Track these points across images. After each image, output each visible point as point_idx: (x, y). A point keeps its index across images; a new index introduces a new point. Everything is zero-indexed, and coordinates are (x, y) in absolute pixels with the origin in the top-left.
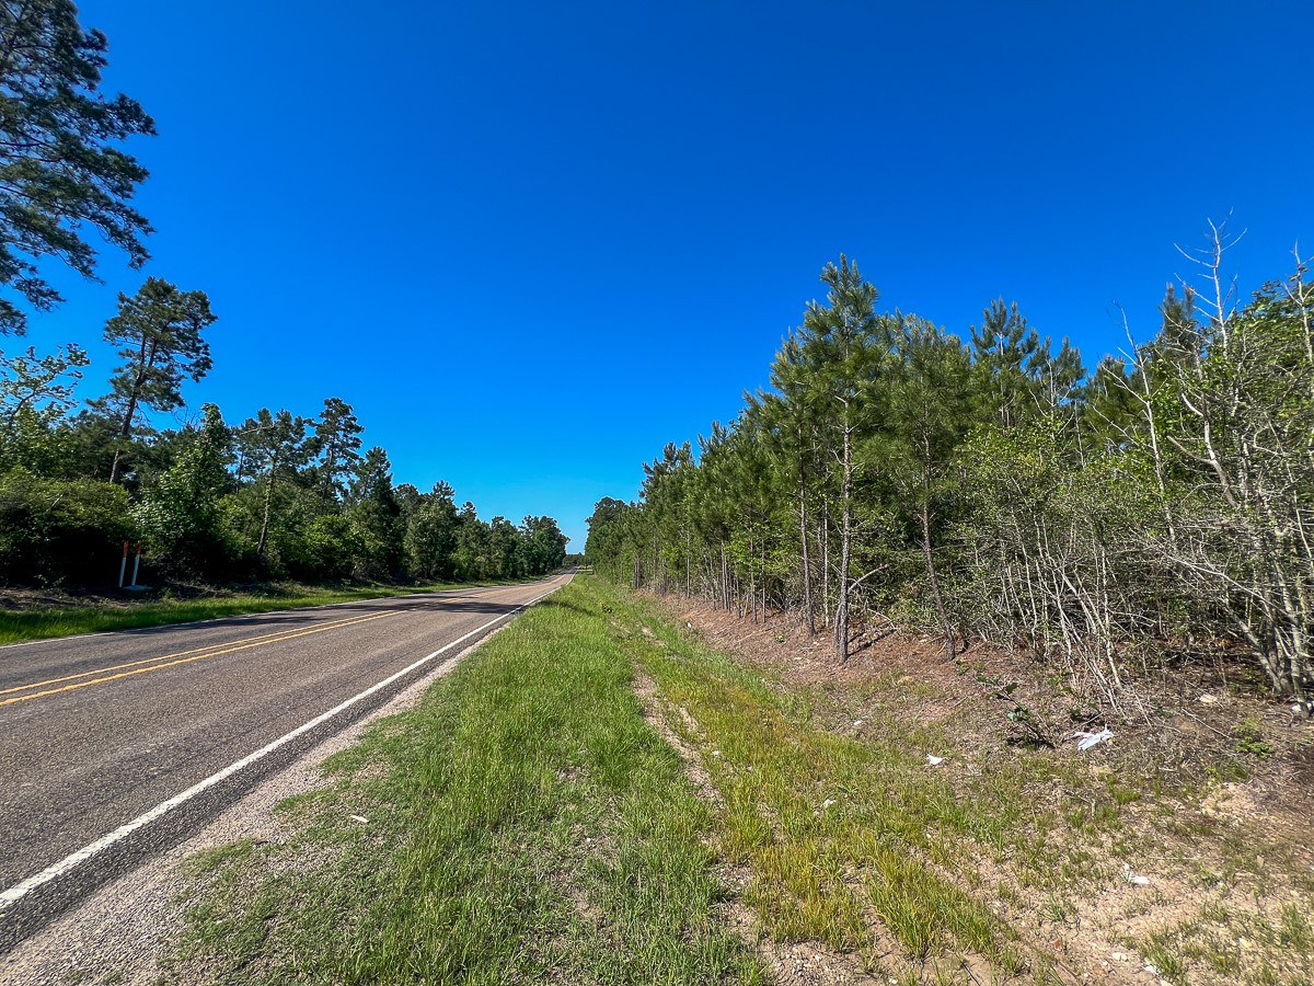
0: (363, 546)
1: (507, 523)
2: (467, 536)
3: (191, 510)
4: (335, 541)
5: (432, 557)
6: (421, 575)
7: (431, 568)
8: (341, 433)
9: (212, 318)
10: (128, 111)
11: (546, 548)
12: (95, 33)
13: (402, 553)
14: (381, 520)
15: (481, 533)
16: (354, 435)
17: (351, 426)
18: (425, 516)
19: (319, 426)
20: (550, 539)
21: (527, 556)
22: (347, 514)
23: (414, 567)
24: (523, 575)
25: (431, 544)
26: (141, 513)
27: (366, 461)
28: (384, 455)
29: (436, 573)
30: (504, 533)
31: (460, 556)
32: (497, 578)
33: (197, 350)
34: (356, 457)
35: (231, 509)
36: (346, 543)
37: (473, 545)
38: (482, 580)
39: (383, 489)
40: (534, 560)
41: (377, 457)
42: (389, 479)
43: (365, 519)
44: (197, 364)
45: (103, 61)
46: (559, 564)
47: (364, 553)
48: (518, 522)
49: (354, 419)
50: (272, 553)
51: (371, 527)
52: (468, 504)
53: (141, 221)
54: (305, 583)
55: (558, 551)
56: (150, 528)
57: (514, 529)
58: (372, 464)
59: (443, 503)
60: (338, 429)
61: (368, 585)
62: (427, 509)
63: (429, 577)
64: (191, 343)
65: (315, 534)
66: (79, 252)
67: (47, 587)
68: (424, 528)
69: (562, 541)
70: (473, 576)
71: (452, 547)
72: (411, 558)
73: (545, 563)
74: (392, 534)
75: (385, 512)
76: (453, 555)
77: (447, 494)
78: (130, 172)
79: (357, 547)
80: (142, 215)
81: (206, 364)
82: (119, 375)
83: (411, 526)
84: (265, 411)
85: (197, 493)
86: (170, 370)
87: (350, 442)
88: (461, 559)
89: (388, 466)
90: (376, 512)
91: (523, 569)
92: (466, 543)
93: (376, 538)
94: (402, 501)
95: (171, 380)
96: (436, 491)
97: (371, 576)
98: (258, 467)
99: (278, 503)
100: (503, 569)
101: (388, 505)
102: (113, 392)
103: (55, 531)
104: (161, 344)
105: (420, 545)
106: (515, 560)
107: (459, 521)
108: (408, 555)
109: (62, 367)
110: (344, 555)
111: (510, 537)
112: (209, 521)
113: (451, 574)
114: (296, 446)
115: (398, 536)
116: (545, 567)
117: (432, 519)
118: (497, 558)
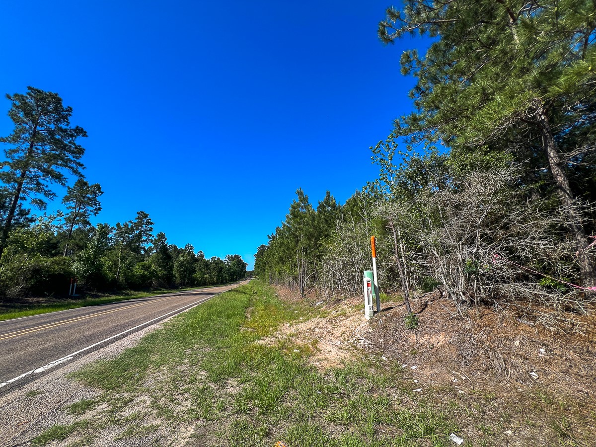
0: (157, 274)
1: (218, 259)
2: (200, 266)
3: (92, 263)
4: (146, 273)
5: (185, 276)
6: (181, 285)
7: (185, 281)
8: (144, 226)
9: (102, 193)
10: (80, 131)
11: (237, 269)
12: (69, 107)
13: (172, 276)
14: (163, 262)
15: (207, 265)
16: (150, 226)
17: (149, 222)
18: (182, 259)
19: (135, 223)
20: (238, 265)
21: (228, 273)
22: (148, 261)
23: (178, 281)
24: (226, 282)
25: (185, 271)
26: (76, 266)
27: (157, 238)
28: (164, 235)
29: (187, 283)
30: (217, 264)
31: (197, 275)
32: (214, 284)
33: (96, 204)
34: (151, 235)
35: (106, 261)
36: (150, 273)
37: (203, 270)
38: (207, 285)
39: (164, 250)
40: (231, 275)
41: (161, 236)
42: (166, 245)
43: (157, 262)
44: (96, 209)
45: (70, 115)
46: (243, 276)
47: (157, 277)
48: (224, 259)
49: (150, 219)
50: (122, 279)
51: (159, 266)
52: (200, 251)
53: (82, 165)
54: (135, 291)
55: (242, 270)
56: (78, 272)
57: (221, 262)
58: (159, 239)
59: (189, 253)
60: (143, 224)
61: (160, 290)
62: (182, 256)
63: (184, 285)
64: (93, 201)
65: (138, 270)
66: (58, 177)
67: (48, 296)
68: (181, 264)
69: (244, 265)
70: (203, 283)
71: (194, 271)
72: (176, 278)
73: (237, 276)
74: (168, 268)
75: (165, 259)
76: (194, 275)
77: (191, 249)
78: (80, 151)
79: (154, 274)
80: (82, 163)
81: (99, 209)
82: (67, 216)
83: (176, 264)
84: (119, 224)
85: (95, 258)
86: (85, 212)
87: (148, 229)
88: (198, 276)
89: (166, 239)
90: (161, 259)
91: (226, 279)
92: (200, 269)
93: (162, 270)
94: (171, 252)
95: (85, 216)
96: (186, 248)
97: (160, 286)
98: (110, 243)
99: (123, 258)
100: (217, 280)
101: (166, 254)
102: (65, 222)
103: (49, 276)
104: (81, 203)
105: (180, 272)
106: (222, 276)
107: (196, 260)
108: (175, 276)
109: (55, 218)
110: (149, 278)
111: (220, 265)
112: (99, 267)
113: (194, 283)
114: (130, 236)
115: (171, 268)
116: (236, 278)
117: (185, 260)
118: (214, 275)
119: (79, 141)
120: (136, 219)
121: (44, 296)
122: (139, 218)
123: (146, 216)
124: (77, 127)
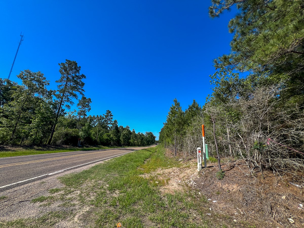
0: (113, 139)
1: (142, 133)
2: (133, 137)
3: (87, 133)
4: (108, 138)
5: (126, 141)
6: (124, 145)
7: (125, 143)
8: (109, 117)
9: (91, 102)
10: (83, 76)
11: (150, 139)
12: (80, 67)
13: (120, 140)
14: (116, 134)
15: (136, 136)
16: (111, 117)
17: (111, 115)
18: (124, 133)
19: (105, 115)
20: (151, 137)
21: (146, 141)
22: (110, 132)
23: (122, 143)
24: (145, 145)
25: (125, 138)
26: (81, 133)
27: (114, 122)
28: (117, 121)
29: (126, 144)
30: (141, 136)
31: (131, 141)
32: (139, 146)
33: (89, 107)
34: (112, 121)
35: (92, 132)
36: (110, 138)
37: (134, 138)
38: (136, 146)
39: (117, 128)
40: (148, 142)
41: (115, 122)
42: (118, 126)
43: (113, 133)
44: (89, 109)
45: (80, 70)
46: (154, 143)
47: (113, 140)
48: (144, 134)
49: (112, 114)
50: (98, 140)
51: (114, 135)
52: (133, 129)
53: (83, 90)
54: (103, 146)
55: (153, 140)
56: (82, 136)
57: (143, 135)
58: (115, 123)
59: (128, 130)
60: (109, 116)
61: (114, 146)
62: (125, 131)
63: (125, 145)
64: (88, 106)
65: (105, 137)
66: (75, 95)
68: (124, 135)
69: (154, 137)
70: (134, 145)
71: (130, 139)
72: (122, 141)
73: (150, 142)
74: (118, 136)
75: (117, 132)
76: (130, 141)
77: (128, 128)
78: (83, 84)
79: (111, 139)
80: (84, 89)
81: (90, 109)
82: (79, 112)
83: (122, 135)
84: (98, 115)
85: (88, 130)
86: (85, 110)
87: (111, 118)
88: (132, 141)
89: (117, 123)
90: (115, 132)
91: (145, 144)
92: (133, 138)
93: (115, 137)
94: (120, 129)
95: (85, 112)
96: (126, 128)
97: (114, 145)
98: (95, 124)
99: (99, 131)
100: (141, 144)
101: (117, 130)
102: (78, 115)
103: (71, 137)
104: (84, 106)
105: (123, 138)
106: (143, 142)
107: (131, 133)
108: (121, 141)
109: (73, 113)
110: (110, 141)
111: (142, 137)
112: (90, 134)
113: (129, 144)
114: (102, 121)
115: (119, 137)
116: (150, 143)
117: (125, 133)
118: (139, 141)
119: (83, 80)
120: (106, 113)
121: (69, 145)
122: (107, 113)
123: (110, 112)
124: (82, 74)
